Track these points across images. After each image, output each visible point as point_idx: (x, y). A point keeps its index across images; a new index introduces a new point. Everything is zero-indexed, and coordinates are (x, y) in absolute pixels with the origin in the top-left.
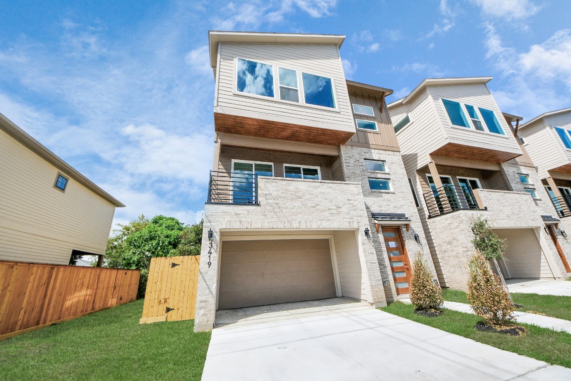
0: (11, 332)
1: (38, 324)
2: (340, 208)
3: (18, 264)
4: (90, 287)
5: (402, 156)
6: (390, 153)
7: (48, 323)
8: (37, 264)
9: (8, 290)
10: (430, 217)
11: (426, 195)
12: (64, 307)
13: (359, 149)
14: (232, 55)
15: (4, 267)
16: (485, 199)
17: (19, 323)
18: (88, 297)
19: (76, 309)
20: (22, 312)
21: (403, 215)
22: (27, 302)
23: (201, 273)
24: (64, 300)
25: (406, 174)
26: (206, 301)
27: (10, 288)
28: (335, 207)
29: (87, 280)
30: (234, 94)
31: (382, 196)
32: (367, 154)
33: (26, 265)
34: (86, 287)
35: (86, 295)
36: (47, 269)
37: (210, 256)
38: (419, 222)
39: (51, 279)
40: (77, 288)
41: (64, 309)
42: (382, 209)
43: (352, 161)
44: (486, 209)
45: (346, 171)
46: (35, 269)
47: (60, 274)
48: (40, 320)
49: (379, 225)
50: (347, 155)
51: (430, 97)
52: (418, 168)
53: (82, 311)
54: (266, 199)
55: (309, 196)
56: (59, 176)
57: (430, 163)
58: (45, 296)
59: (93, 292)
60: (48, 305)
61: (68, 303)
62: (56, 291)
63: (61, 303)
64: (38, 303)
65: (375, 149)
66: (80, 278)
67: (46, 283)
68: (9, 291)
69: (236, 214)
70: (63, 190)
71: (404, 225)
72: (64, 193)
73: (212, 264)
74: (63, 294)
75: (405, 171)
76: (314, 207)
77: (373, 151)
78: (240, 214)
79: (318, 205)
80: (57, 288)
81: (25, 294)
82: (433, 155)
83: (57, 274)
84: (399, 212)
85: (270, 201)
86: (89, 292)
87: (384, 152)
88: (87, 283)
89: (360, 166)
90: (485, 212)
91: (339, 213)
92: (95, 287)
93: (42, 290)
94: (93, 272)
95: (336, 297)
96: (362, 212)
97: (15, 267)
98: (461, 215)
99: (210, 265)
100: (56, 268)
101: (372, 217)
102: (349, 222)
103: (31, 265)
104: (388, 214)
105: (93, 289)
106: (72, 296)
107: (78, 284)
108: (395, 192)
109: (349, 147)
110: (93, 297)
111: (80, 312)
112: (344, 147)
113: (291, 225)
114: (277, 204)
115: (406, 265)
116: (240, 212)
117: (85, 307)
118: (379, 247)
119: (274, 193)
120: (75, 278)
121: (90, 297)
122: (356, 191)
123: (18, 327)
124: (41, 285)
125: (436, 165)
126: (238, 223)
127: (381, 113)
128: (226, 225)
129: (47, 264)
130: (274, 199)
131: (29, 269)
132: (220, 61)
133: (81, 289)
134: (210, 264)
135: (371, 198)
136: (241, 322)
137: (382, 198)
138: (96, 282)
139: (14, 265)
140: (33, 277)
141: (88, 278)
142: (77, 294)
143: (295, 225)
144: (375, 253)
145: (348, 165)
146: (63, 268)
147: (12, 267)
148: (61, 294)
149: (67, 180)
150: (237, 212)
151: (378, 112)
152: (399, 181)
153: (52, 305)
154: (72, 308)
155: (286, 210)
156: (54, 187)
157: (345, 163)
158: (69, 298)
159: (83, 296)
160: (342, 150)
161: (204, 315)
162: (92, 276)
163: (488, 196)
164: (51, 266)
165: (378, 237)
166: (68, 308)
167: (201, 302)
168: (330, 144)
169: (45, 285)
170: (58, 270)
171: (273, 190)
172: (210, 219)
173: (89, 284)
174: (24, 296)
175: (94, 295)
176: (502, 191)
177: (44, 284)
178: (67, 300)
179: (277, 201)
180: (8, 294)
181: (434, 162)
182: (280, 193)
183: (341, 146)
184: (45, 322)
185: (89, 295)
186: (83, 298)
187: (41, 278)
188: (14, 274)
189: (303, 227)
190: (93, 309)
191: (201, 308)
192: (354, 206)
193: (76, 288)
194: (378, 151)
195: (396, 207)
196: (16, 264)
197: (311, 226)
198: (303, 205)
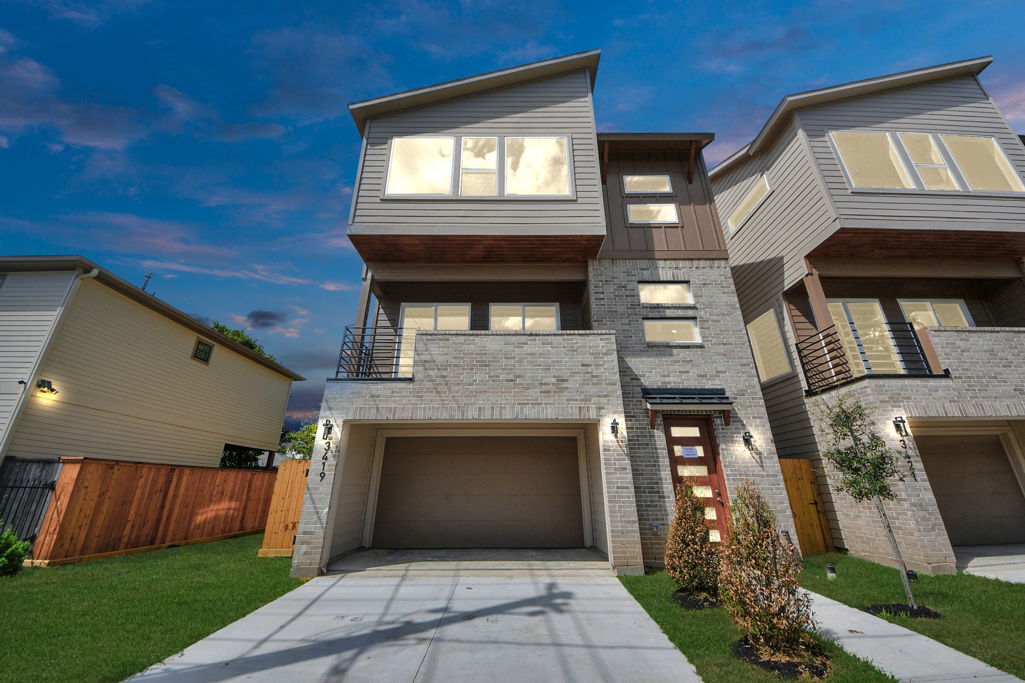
0: (113, 551)
1: (152, 542)
2: (564, 381)
3: (120, 464)
4: (235, 497)
5: (732, 269)
6: (702, 263)
7: (168, 544)
8: (148, 463)
9: (107, 497)
10: (810, 393)
11: (803, 345)
12: (193, 524)
13: (629, 264)
14: (385, 135)
15: (100, 467)
16: (947, 351)
17: (125, 540)
18: (231, 512)
19: (213, 528)
20: (129, 526)
21: (722, 392)
22: (136, 513)
23: (308, 489)
24: (193, 514)
25: (738, 305)
26: (311, 533)
27: (109, 494)
28: (554, 380)
29: (230, 489)
30: (381, 200)
31: (671, 355)
32: (645, 272)
33: (132, 465)
34: (228, 498)
35: (229, 509)
36: (163, 473)
37: (324, 464)
38: (762, 406)
39: (170, 484)
40: (213, 499)
41: (193, 526)
42: (667, 379)
43: (611, 288)
44: (946, 374)
45: (595, 307)
46: (145, 470)
47: (185, 479)
48: (155, 540)
49: (656, 412)
50: (600, 278)
51: (801, 133)
52: (786, 289)
53: (223, 531)
54: (425, 369)
55: (504, 362)
56: (200, 342)
57: (807, 275)
58: (163, 507)
59: (240, 504)
60: (168, 519)
61: (199, 519)
62: (179, 501)
63: (188, 518)
64: (152, 516)
65: (665, 260)
66: (217, 483)
67: (163, 490)
68: (109, 498)
69: (373, 396)
70: (207, 361)
71: (720, 412)
72: (208, 365)
73: (326, 477)
74: (191, 506)
75: (736, 299)
76: (512, 380)
77: (661, 264)
78: (379, 396)
79: (519, 377)
80: (181, 497)
81: (131, 502)
82: (813, 258)
83: (180, 479)
84: (709, 385)
85: (432, 373)
86: (233, 505)
87: (688, 263)
88: (229, 491)
89: (626, 296)
90: (944, 382)
91: (562, 390)
92: (244, 497)
93: (157, 500)
94: (240, 478)
95: (583, 547)
96: (610, 388)
97: (116, 467)
98: (869, 391)
99: (323, 478)
100: (177, 471)
101: (643, 397)
102: (580, 408)
103: (138, 465)
104: (683, 389)
105: (241, 501)
106: (205, 510)
107: (215, 493)
108: (705, 344)
109: (607, 263)
110: (241, 513)
111: (219, 533)
112: (596, 263)
113: (463, 414)
114: (443, 377)
115: (719, 495)
116: (379, 392)
117: (228, 526)
118: (653, 457)
119: (440, 359)
120: (210, 484)
121: (236, 513)
122: (603, 347)
123: (122, 545)
124: (155, 492)
125: (823, 279)
126: (374, 411)
127: (690, 182)
128: (355, 414)
129: (163, 465)
130: (439, 369)
131: (137, 470)
132: (366, 149)
133: (219, 501)
134: (322, 475)
135: (646, 359)
136: (371, 571)
137: (672, 359)
138: (246, 491)
139: (114, 465)
140: (142, 481)
141: (231, 483)
142: (214, 507)
143: (471, 414)
144: (629, 467)
145: (601, 296)
146: (189, 470)
147: (112, 468)
148: (187, 506)
149: (211, 347)
150: (374, 392)
151: (683, 183)
152: (719, 321)
153: (173, 519)
154: (206, 525)
155: (457, 388)
156: (192, 358)
157: (595, 293)
158: (201, 511)
159: (223, 509)
160: (590, 269)
161: (306, 553)
162: (238, 482)
163: (959, 343)
164: (170, 467)
165: (652, 436)
166: (199, 525)
167: (305, 533)
168: (566, 260)
169: (162, 493)
170: (181, 473)
171: (439, 354)
172: (331, 405)
173: (233, 493)
174: (130, 507)
175: (242, 508)
176: (1007, 329)
177: (160, 491)
178: (197, 515)
179: (444, 374)
180: (107, 501)
181: (815, 272)
182: (450, 358)
183: (590, 263)
184: (163, 541)
185: (234, 509)
186: (224, 513)
187: (154, 482)
188: (115, 476)
189: (486, 416)
190: (242, 528)
191: (303, 543)
192: (593, 376)
193: (211, 498)
194: (673, 263)
195: (705, 376)
196: (118, 464)
197: (501, 414)
198: (490, 377)
